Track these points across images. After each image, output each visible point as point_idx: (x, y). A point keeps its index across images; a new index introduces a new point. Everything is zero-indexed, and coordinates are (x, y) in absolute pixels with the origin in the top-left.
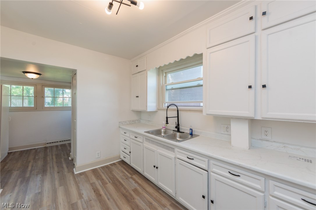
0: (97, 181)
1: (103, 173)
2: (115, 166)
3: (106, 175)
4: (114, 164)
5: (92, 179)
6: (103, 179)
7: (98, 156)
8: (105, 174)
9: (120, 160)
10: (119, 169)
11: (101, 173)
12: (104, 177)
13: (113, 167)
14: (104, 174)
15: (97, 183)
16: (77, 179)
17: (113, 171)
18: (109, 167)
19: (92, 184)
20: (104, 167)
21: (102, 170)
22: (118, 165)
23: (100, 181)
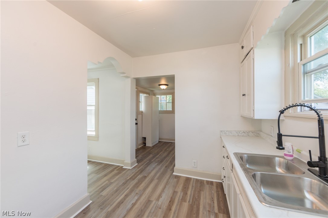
0: (181, 192)
1: (193, 186)
2: (211, 186)
3: (193, 192)
4: (212, 183)
5: (179, 187)
6: (187, 194)
7: (195, 165)
8: (194, 189)
9: (221, 181)
10: (212, 192)
11: (191, 185)
12: (189, 193)
13: (207, 187)
14: (192, 188)
15: (179, 194)
16: (170, 180)
17: (203, 191)
18: (204, 183)
19: (175, 193)
20: (198, 181)
21: (194, 182)
22: (214, 187)
23: (183, 194)
